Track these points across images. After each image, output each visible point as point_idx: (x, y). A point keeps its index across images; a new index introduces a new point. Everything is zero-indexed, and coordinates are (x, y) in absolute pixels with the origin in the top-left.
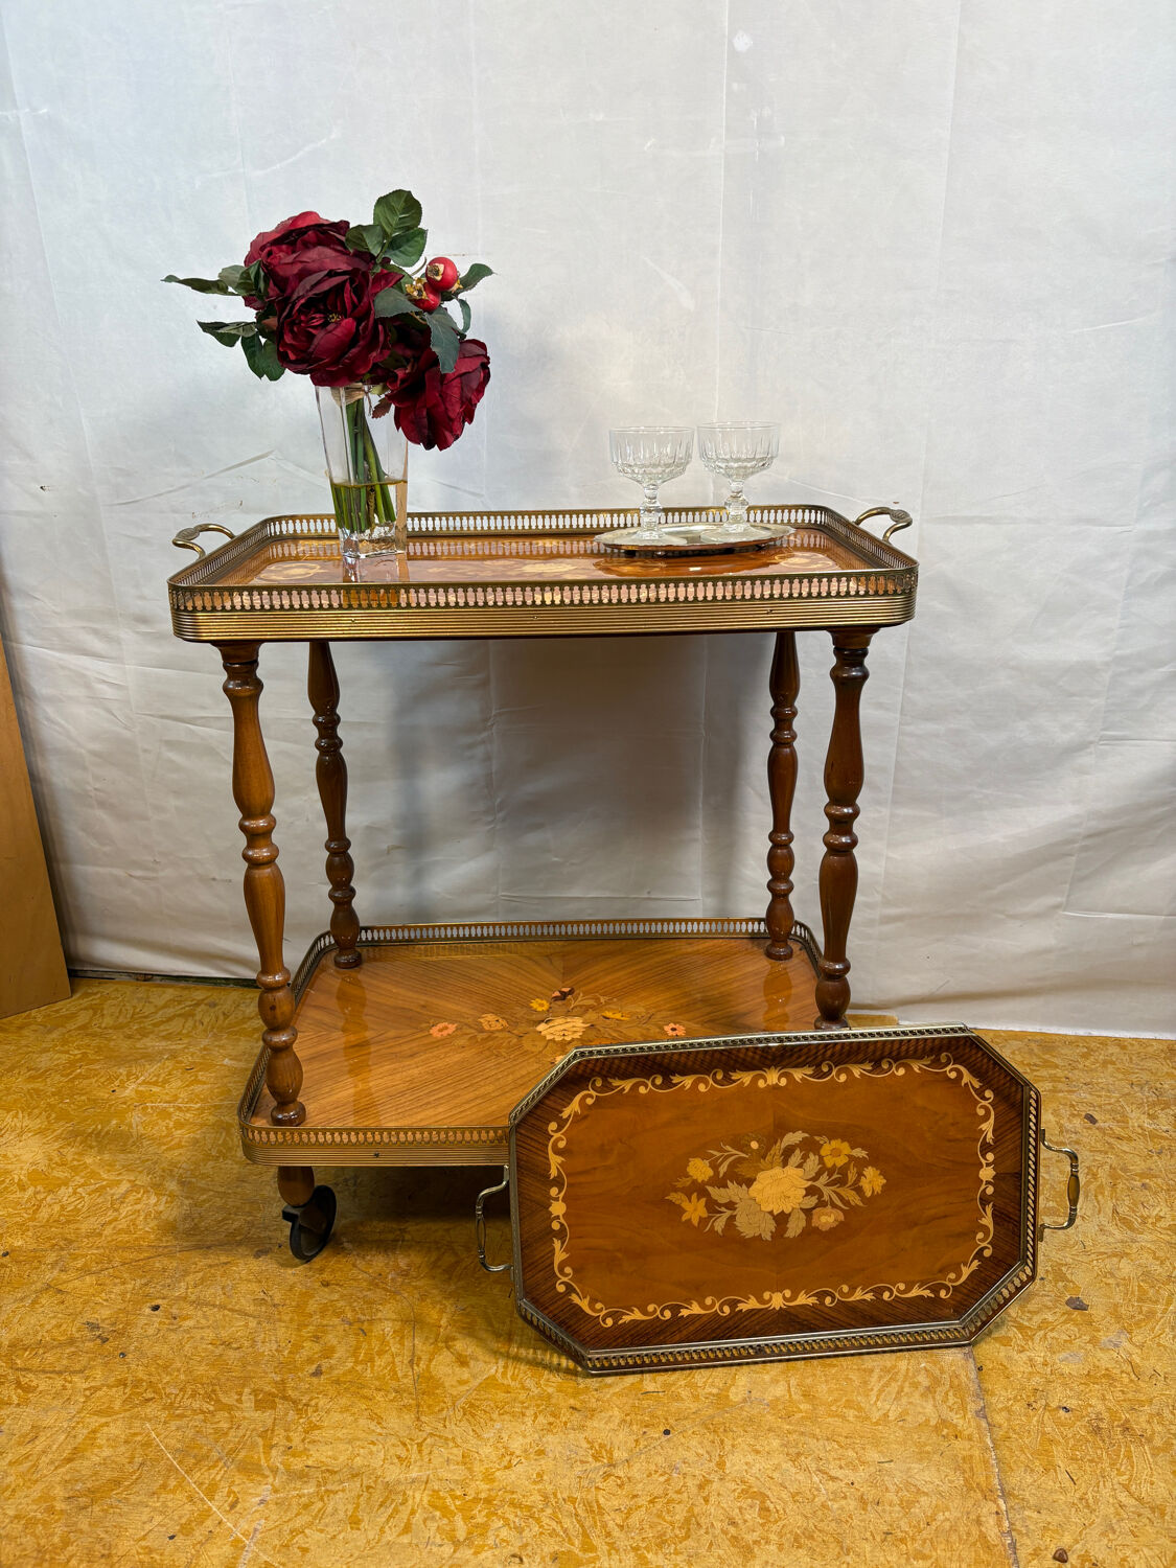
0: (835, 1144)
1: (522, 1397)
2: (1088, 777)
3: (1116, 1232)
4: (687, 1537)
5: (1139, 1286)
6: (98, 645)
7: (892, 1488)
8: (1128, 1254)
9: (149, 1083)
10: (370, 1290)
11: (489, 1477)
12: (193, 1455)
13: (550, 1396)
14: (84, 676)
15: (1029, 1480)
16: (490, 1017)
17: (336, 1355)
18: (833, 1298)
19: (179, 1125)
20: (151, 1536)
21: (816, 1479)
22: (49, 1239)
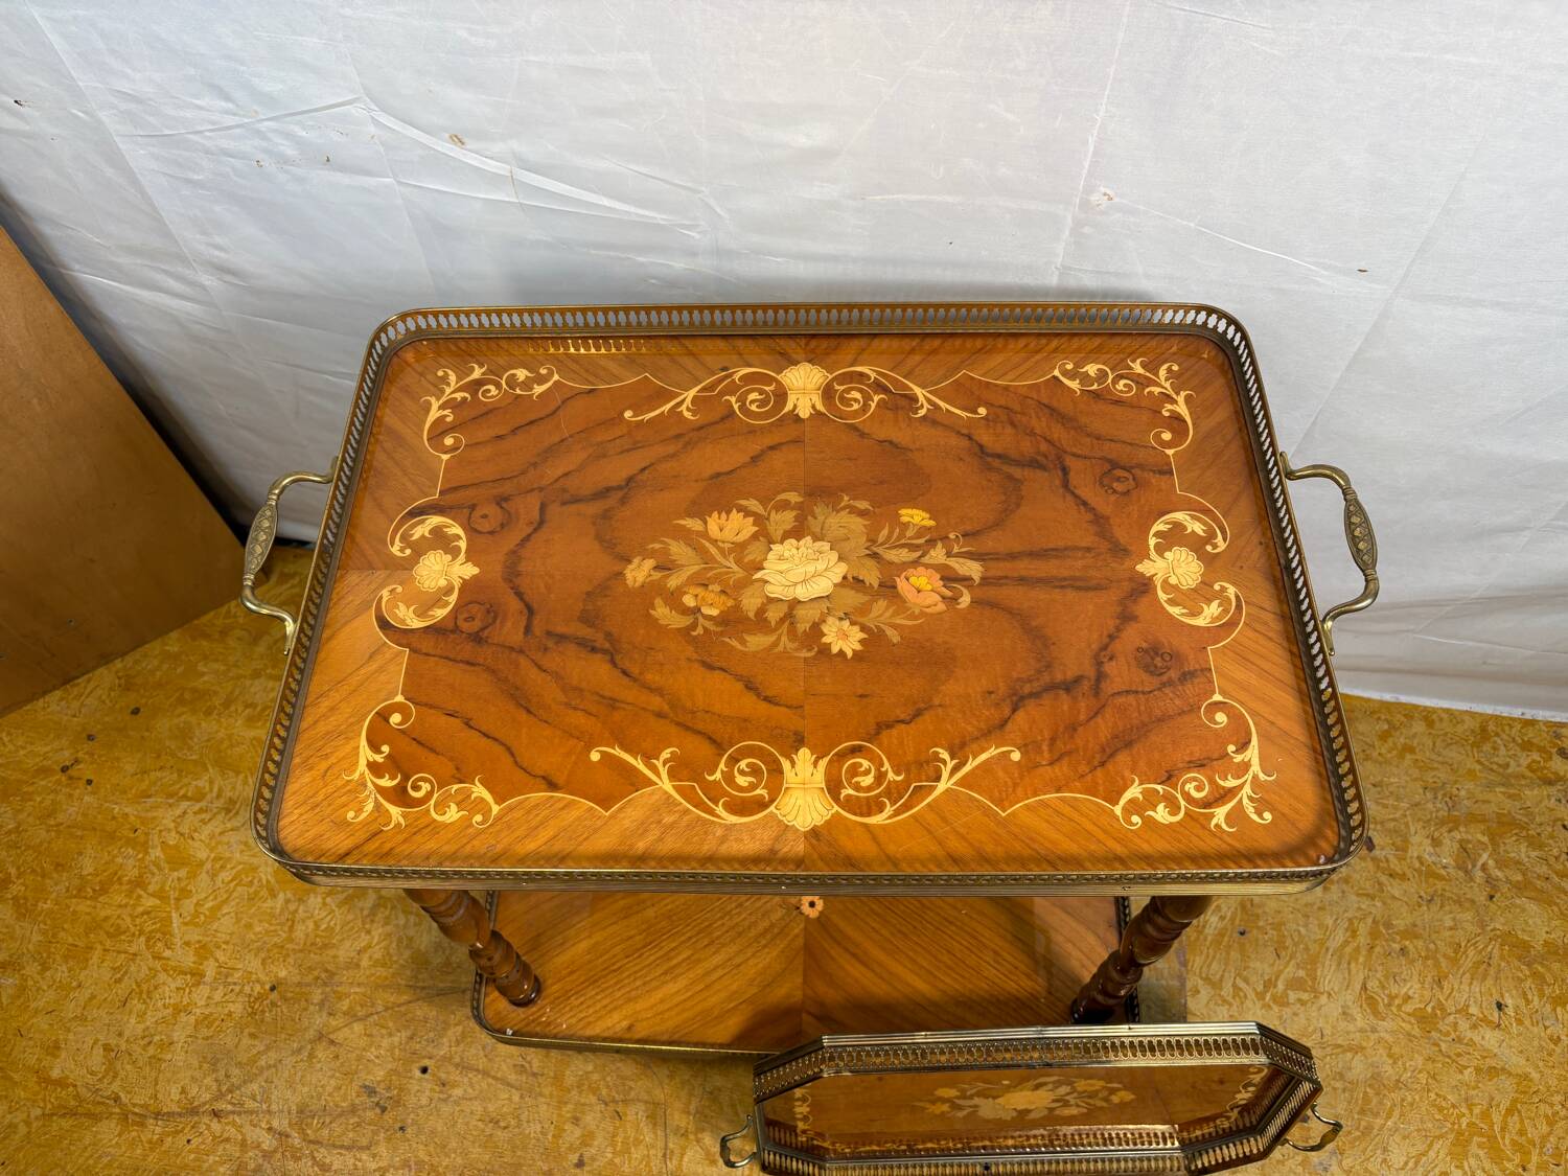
0: (1091, 1081)
10: (622, 1061)
17: (596, 1143)
22: (310, 969)
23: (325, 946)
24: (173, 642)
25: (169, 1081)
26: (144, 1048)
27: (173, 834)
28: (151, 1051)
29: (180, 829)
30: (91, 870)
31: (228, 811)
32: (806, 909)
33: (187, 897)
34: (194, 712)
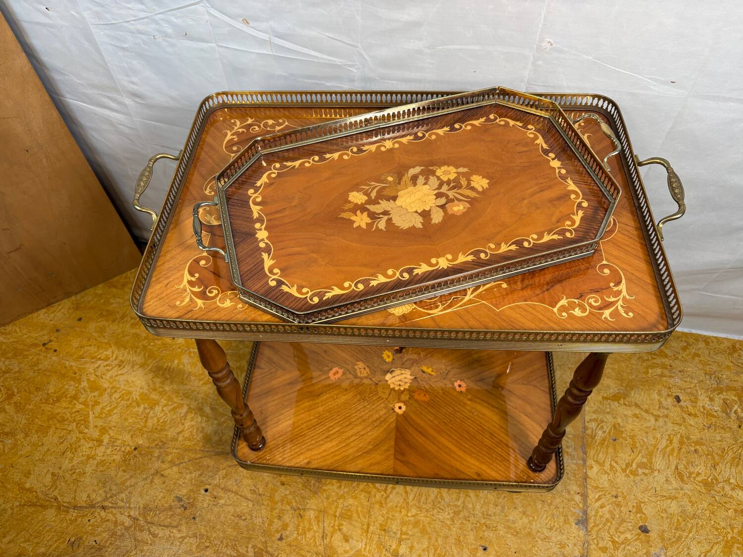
3: (674, 482)
5: (678, 520)
8: (676, 498)
10: (303, 490)
16: (361, 365)
17: (289, 529)
22: (154, 440)
23: (162, 430)
24: (100, 289)
25: (82, 491)
26: (71, 475)
27: (93, 375)
28: (74, 476)
29: (97, 374)
30: (53, 391)
31: (120, 366)
32: (397, 410)
33: (97, 405)
34: (107, 320)
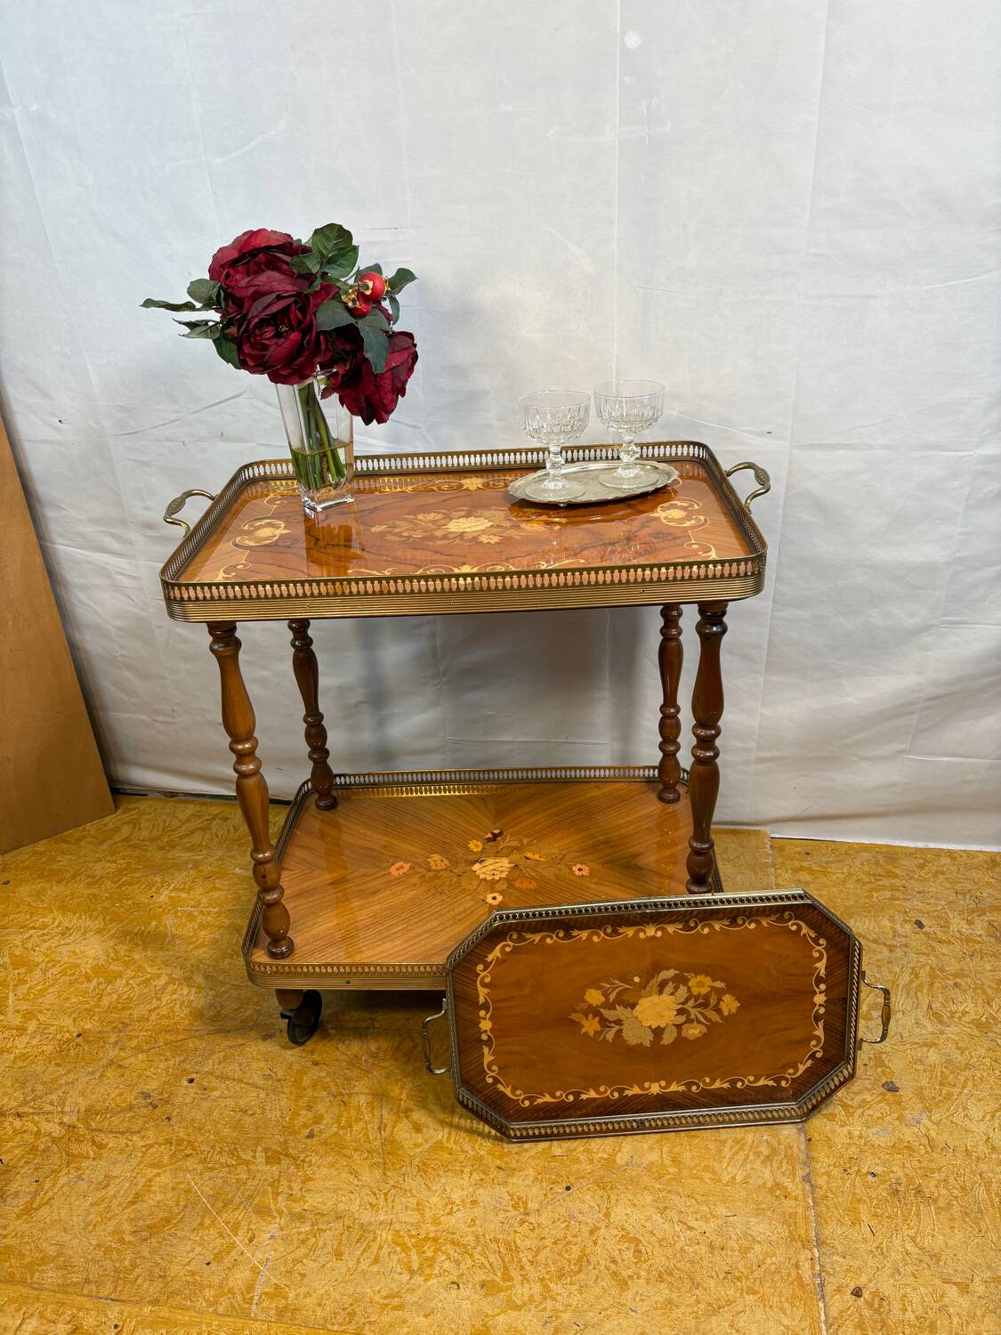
0: (700, 978)
1: (462, 1157)
2: (929, 653)
3: (929, 1025)
4: (580, 1271)
5: (942, 1072)
6: (114, 545)
7: (734, 1237)
8: (936, 1044)
9: (178, 890)
10: (349, 1069)
11: (436, 1222)
12: (222, 1201)
13: (482, 1158)
14: (106, 569)
15: (839, 1232)
16: (436, 857)
17: (325, 1122)
18: (698, 1086)
19: (202, 927)
20: (193, 1263)
21: (677, 1228)
22: (110, 1023)
23: (124, 1008)
24: (41, 846)
27: (20, 948)
29: (26, 946)
31: (63, 934)
32: (489, 900)
33: (22, 984)
34: (49, 881)
